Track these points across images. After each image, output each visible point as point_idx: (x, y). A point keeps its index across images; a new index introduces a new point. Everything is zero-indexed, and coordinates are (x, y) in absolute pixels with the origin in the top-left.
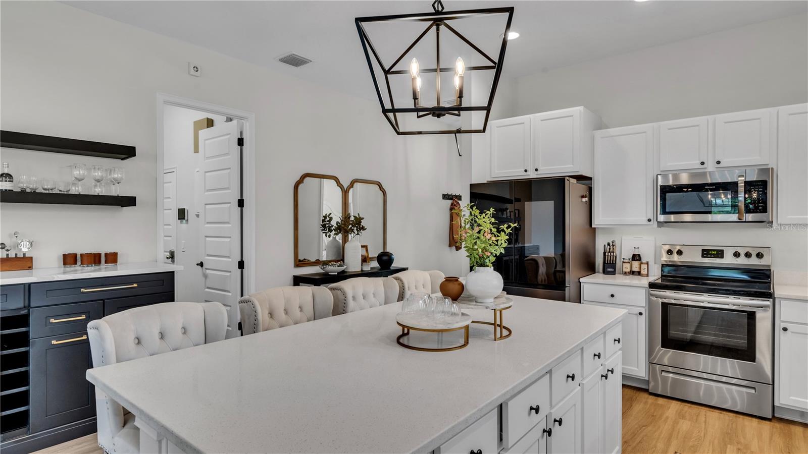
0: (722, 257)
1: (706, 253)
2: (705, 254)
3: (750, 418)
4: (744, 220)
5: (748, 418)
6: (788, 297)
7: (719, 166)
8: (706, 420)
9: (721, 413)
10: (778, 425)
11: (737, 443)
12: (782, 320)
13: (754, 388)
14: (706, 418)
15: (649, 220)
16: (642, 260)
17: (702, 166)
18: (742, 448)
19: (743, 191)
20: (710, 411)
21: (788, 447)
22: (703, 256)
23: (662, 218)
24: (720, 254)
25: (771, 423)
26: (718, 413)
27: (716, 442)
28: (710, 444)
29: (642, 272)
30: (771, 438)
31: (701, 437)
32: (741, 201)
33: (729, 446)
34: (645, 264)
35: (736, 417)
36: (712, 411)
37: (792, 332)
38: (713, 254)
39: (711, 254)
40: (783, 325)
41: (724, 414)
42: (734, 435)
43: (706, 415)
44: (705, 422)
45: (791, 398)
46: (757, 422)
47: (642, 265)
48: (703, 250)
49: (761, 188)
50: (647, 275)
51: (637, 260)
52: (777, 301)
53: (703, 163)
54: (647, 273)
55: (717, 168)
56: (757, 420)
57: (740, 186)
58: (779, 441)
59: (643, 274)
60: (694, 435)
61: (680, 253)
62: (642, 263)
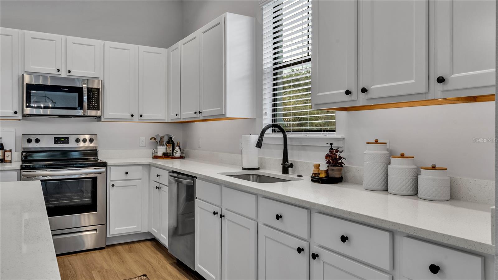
0: (68, 143)
2: (57, 141)
3: (94, 251)
4: (86, 115)
5: (92, 252)
6: (115, 165)
7: (69, 74)
8: (70, 263)
9: (76, 255)
10: (109, 249)
11: (96, 268)
12: (111, 180)
13: (96, 230)
14: (69, 261)
15: (16, 113)
16: (5, 149)
17: (58, 73)
18: (100, 270)
19: (87, 94)
20: (69, 256)
21: (120, 259)
22: (55, 143)
23: (26, 110)
24: (66, 140)
25: (106, 250)
26: (75, 255)
27: (85, 274)
28: (82, 277)
29: (6, 159)
30: (110, 258)
31: (74, 274)
32: (85, 101)
33: (93, 272)
34: (8, 151)
35: (86, 254)
36: (71, 256)
37: (116, 187)
38: (62, 141)
39: (61, 141)
40: (112, 183)
41: (79, 255)
42: (92, 264)
43: (68, 260)
44: (71, 264)
45: (116, 229)
46: (99, 252)
47: (5, 153)
48: (54, 138)
49: (96, 93)
50: (11, 162)
51: (1, 149)
52: (108, 167)
53: (58, 70)
54: (10, 160)
55: (67, 75)
56: (98, 251)
57: (85, 91)
58: (115, 257)
59: (6, 161)
60: (68, 275)
61: (37, 141)
62: (6, 151)
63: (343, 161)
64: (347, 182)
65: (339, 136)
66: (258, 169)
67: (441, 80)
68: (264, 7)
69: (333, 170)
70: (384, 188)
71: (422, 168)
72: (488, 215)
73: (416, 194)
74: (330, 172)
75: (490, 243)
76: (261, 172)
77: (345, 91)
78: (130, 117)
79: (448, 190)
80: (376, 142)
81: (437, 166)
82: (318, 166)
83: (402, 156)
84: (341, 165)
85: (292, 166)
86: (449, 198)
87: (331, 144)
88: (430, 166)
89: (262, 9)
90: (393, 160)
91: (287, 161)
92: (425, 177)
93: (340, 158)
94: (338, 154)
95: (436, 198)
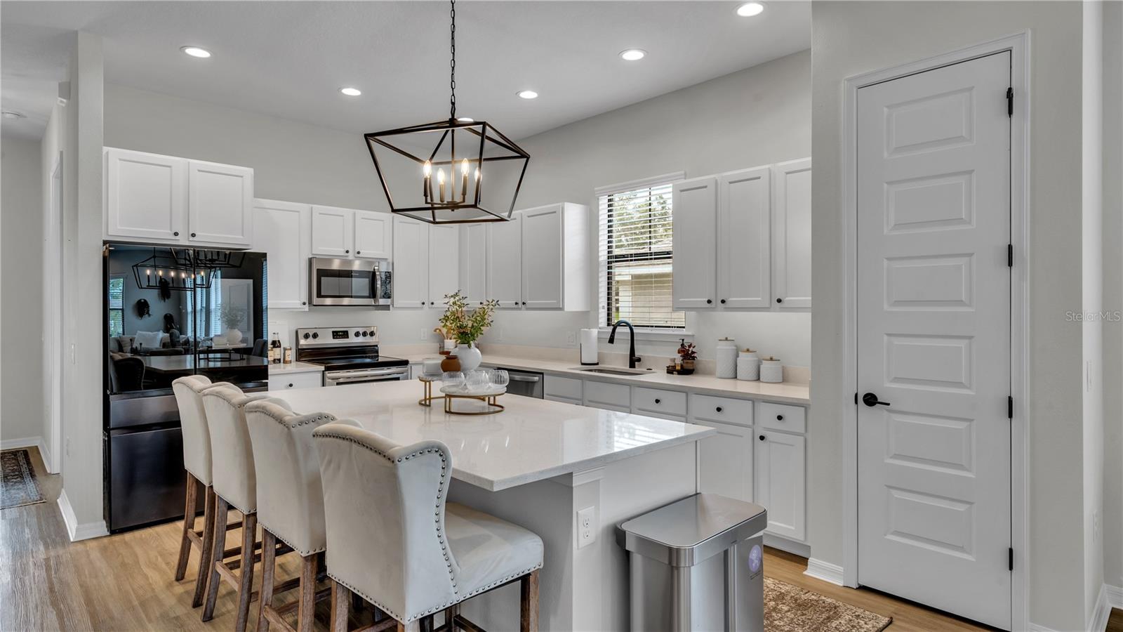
0: (348, 337)
1: (336, 335)
4: (378, 304)
7: (358, 255)
15: (304, 304)
17: (347, 254)
19: (379, 279)
22: (334, 338)
23: (316, 300)
24: (345, 334)
29: (287, 359)
32: (378, 288)
39: (340, 335)
48: (334, 332)
50: (291, 362)
51: (278, 347)
57: (377, 275)
59: (287, 361)
61: (315, 336)
62: (285, 349)
63: (695, 355)
64: (697, 373)
65: (690, 333)
66: (597, 364)
67: (779, 301)
68: (600, 198)
69: (687, 363)
70: (733, 376)
71: (764, 360)
72: (808, 389)
73: (758, 379)
74: (685, 365)
75: (808, 398)
76: (600, 367)
77: (707, 300)
78: (421, 305)
79: (781, 375)
80: (726, 339)
81: (774, 358)
82: (674, 360)
83: (748, 350)
84: (694, 358)
85: (639, 360)
86: (781, 381)
87: (683, 340)
88: (769, 358)
89: (598, 199)
90: (740, 354)
91: (634, 355)
92: (766, 366)
93: (693, 352)
94: (691, 349)
95: (774, 381)
